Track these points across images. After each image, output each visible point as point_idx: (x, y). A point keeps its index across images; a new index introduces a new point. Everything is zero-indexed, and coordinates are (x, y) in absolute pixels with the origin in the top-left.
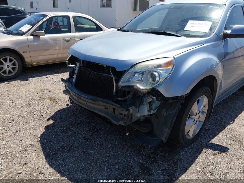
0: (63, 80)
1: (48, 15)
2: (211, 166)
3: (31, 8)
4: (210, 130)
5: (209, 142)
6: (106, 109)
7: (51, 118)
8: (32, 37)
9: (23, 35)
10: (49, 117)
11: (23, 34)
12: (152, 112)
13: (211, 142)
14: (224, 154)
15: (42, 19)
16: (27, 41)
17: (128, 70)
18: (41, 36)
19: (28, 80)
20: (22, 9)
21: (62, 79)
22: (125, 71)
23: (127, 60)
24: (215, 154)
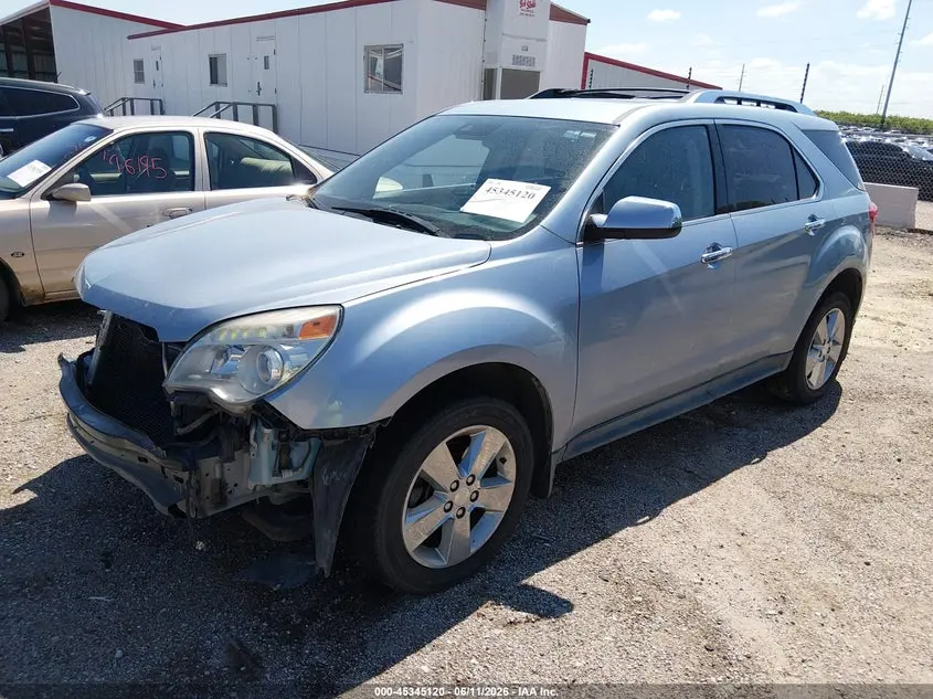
0: (61, 360)
1: (112, 131)
2: (474, 661)
3: (136, 81)
4: (548, 542)
5: (518, 581)
6: (143, 463)
7: (30, 485)
8: (46, 205)
9: (14, 198)
10: (25, 481)
11: (15, 193)
12: (288, 476)
13: (524, 582)
14: (544, 624)
15: (91, 143)
16: (29, 220)
17: (194, 339)
18: (79, 203)
19: (24, 350)
20: (82, 92)
21: (60, 356)
22: (182, 344)
23: (200, 309)
24: (511, 623)
